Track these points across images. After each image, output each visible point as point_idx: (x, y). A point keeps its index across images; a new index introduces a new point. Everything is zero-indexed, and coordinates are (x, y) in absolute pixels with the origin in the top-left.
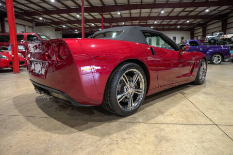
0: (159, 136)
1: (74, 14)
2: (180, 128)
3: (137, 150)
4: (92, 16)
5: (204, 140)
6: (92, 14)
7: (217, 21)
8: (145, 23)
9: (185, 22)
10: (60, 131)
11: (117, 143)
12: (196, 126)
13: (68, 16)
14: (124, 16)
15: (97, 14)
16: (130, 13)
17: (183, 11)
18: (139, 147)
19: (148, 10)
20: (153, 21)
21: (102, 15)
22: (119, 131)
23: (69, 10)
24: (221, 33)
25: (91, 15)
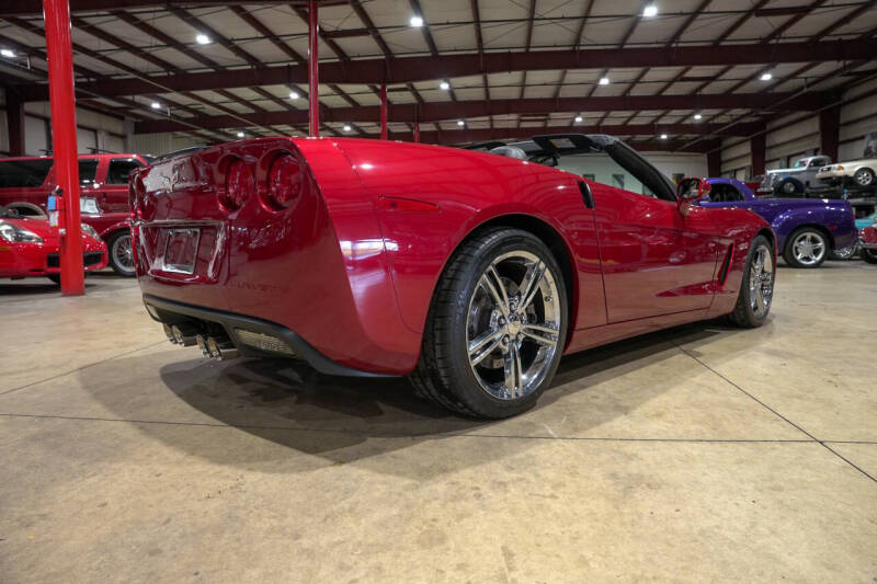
0: (622, 475)
1: (278, 90)
2: (695, 453)
3: (549, 515)
4: (346, 97)
5: (782, 484)
6: (348, 88)
7: (803, 114)
8: (539, 125)
9: (686, 117)
10: (267, 464)
11: (478, 496)
12: (749, 445)
13: (257, 95)
14: (463, 96)
15: (365, 87)
16: (486, 86)
17: (680, 78)
18: (556, 506)
19: (551, 75)
20: (569, 115)
21: (382, 94)
22: (481, 463)
23: (260, 74)
24: (819, 157)
25: (341, 93)
